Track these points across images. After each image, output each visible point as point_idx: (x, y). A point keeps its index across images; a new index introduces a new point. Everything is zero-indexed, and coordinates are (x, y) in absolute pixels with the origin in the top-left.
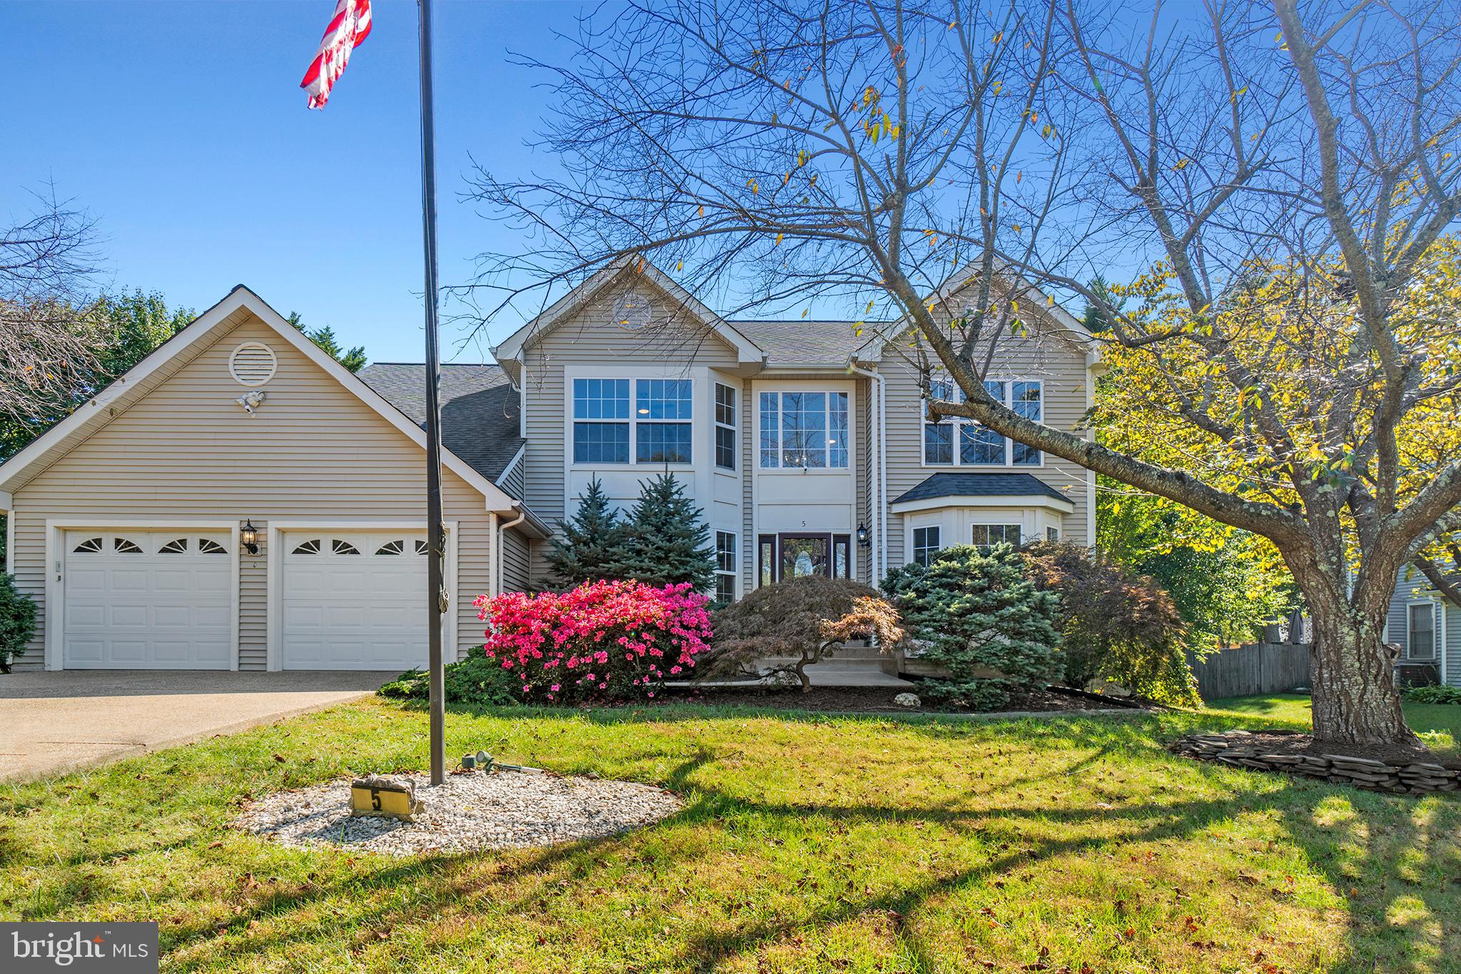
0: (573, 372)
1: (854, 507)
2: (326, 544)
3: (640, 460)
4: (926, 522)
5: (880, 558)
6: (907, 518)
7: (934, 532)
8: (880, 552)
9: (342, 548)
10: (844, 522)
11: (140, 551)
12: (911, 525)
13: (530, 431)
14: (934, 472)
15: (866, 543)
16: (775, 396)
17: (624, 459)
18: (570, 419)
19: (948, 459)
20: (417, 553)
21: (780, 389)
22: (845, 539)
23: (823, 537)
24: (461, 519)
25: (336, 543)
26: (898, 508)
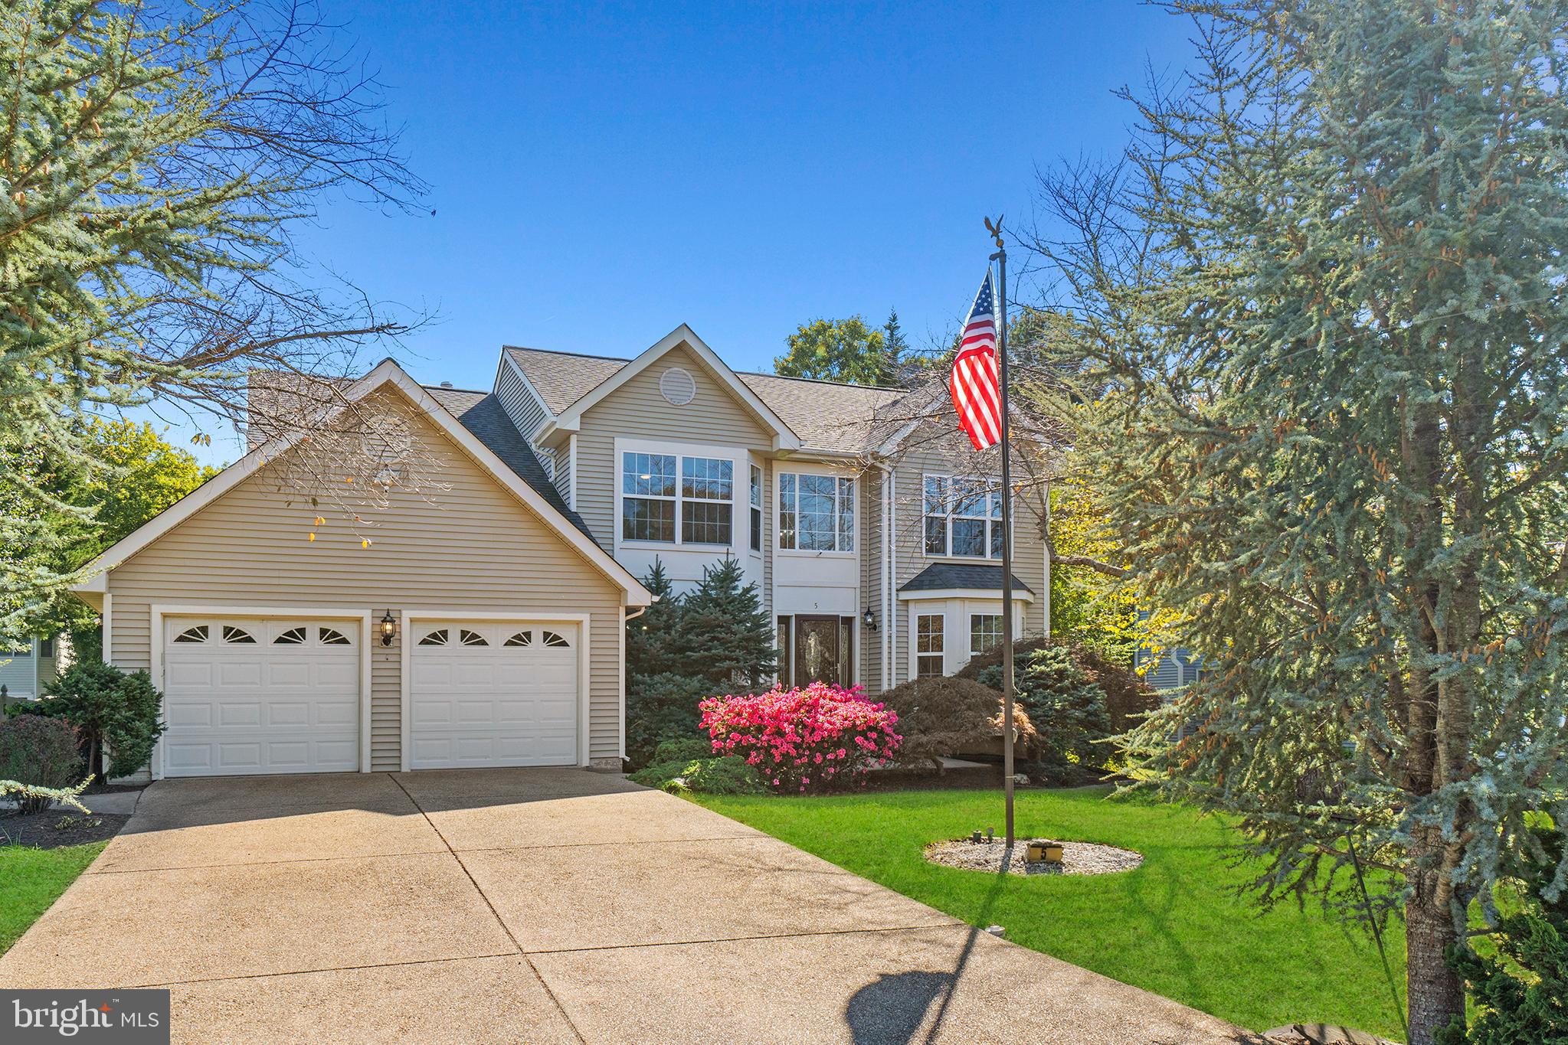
0: (624, 446)
1: (858, 591)
2: (454, 635)
3: (687, 539)
4: (930, 611)
5: (890, 642)
6: (911, 606)
7: (939, 619)
8: (890, 637)
9: (470, 638)
10: (846, 605)
11: (253, 641)
12: (915, 613)
13: (580, 504)
14: (932, 562)
15: (873, 628)
16: (792, 477)
17: (671, 538)
18: (620, 494)
19: (942, 550)
20: (545, 645)
21: (798, 471)
22: (848, 621)
23: (833, 619)
24: (594, 611)
25: (464, 634)
26: (904, 596)
